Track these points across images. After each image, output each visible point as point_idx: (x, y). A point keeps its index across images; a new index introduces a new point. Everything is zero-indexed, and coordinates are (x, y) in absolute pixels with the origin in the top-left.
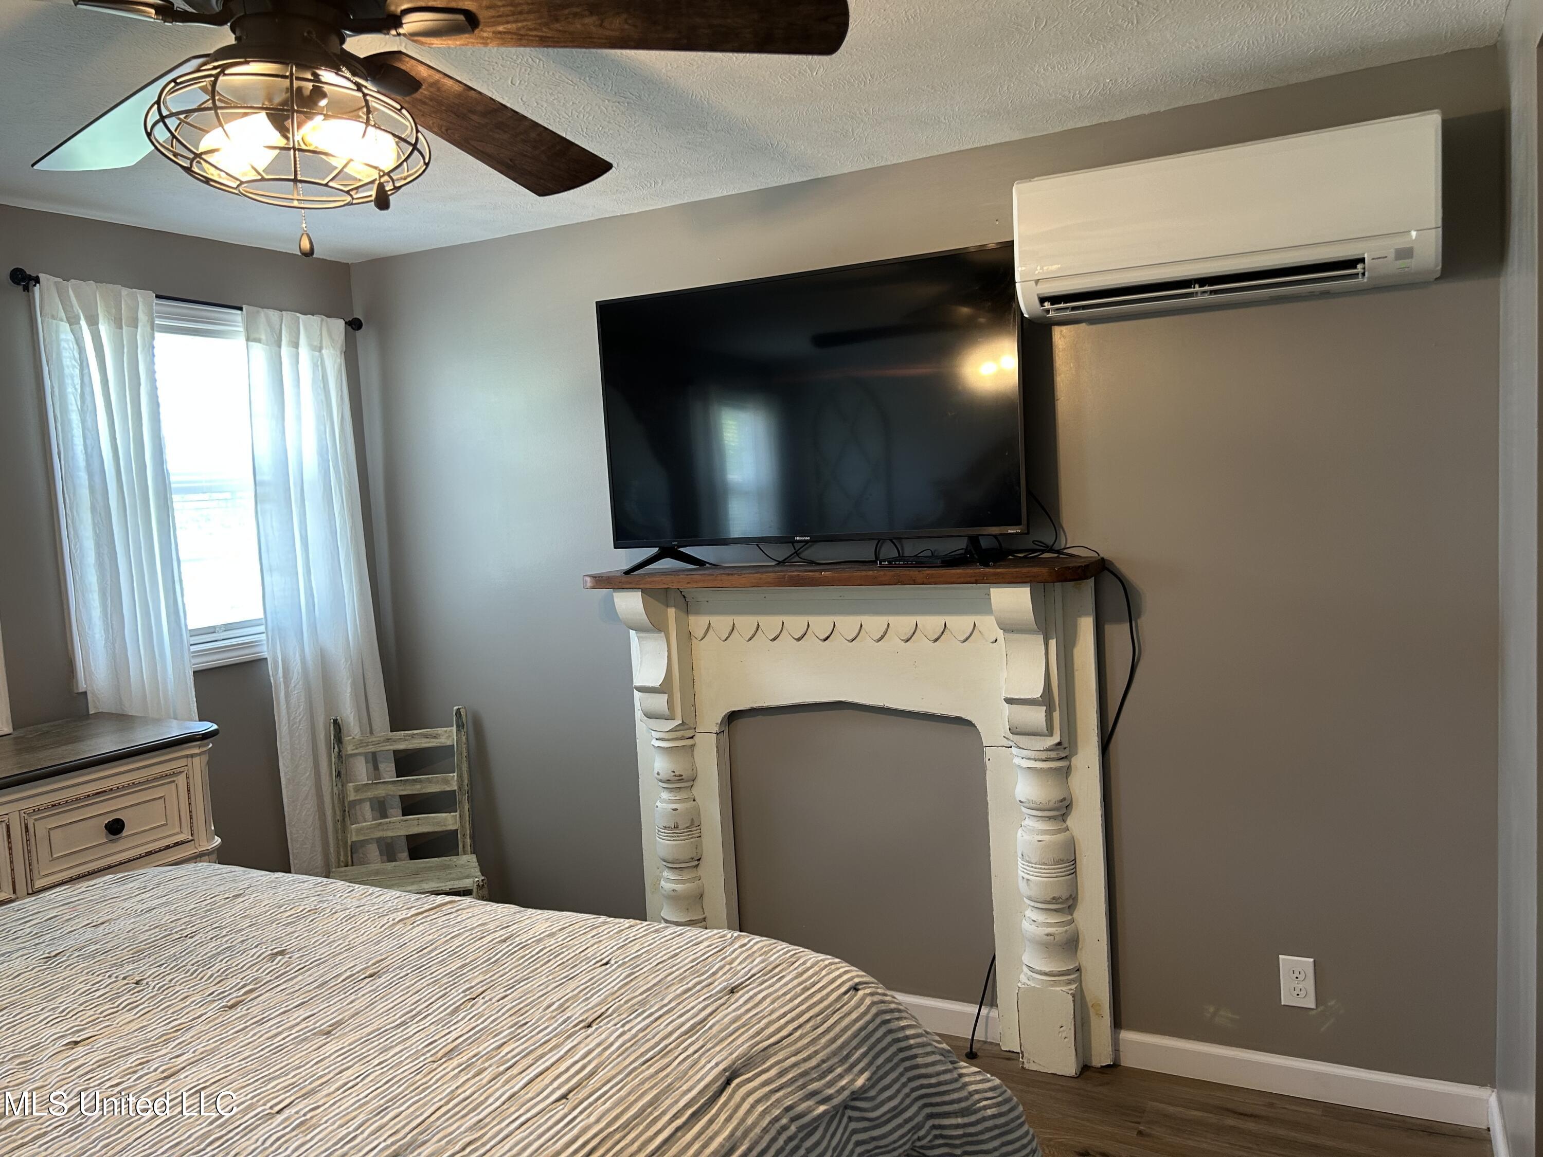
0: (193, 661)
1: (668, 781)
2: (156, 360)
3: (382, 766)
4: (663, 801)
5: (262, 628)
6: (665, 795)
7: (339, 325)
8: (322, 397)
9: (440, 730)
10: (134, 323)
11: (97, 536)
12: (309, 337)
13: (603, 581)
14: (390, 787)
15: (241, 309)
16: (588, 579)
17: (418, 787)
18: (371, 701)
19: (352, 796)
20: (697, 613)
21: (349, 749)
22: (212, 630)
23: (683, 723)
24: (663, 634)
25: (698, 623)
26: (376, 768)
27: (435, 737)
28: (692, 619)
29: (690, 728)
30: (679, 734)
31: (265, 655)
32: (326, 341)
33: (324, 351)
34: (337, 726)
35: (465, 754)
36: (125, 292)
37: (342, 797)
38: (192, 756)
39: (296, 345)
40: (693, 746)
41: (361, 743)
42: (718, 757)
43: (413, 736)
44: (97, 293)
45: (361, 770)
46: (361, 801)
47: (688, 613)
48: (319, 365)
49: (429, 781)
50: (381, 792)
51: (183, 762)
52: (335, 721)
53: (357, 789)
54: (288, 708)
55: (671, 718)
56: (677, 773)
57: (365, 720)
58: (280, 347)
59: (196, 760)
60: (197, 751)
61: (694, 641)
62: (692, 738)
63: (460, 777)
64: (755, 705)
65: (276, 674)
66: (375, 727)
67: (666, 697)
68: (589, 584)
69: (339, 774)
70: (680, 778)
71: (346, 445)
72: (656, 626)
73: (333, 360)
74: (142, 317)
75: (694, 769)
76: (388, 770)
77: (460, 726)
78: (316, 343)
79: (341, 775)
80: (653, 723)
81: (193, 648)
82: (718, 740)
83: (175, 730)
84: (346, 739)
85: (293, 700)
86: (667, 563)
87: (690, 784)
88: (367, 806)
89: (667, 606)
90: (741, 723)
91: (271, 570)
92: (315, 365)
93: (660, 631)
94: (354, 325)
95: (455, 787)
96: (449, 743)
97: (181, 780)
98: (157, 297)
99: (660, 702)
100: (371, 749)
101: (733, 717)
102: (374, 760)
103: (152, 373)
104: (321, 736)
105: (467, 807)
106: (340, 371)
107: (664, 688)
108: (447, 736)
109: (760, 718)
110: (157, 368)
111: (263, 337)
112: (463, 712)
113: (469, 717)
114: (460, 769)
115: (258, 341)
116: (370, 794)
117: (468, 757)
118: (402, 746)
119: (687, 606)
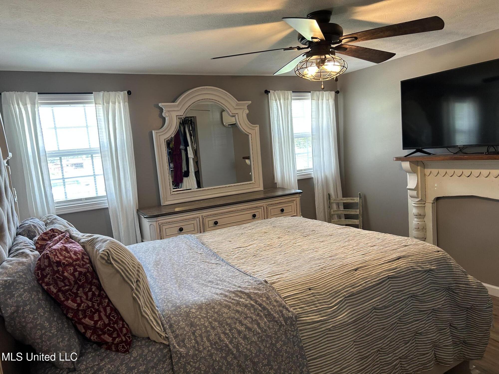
0: (298, 177)
1: (416, 215)
2: (292, 107)
3: (340, 207)
4: (415, 221)
5: (312, 170)
6: (416, 219)
7: (333, 93)
8: (328, 112)
9: (355, 198)
10: (288, 99)
11: (279, 148)
12: (326, 98)
13: (398, 159)
14: (342, 211)
15: (310, 92)
16: (394, 158)
17: (349, 212)
18: (338, 189)
19: (332, 213)
20: (428, 168)
21: (332, 201)
22: (301, 170)
23: (421, 199)
24: (416, 174)
25: (427, 171)
26: (339, 207)
27: (354, 200)
28: (426, 170)
29: (424, 201)
30: (420, 202)
31: (313, 177)
32: (330, 97)
33: (330, 100)
34: (329, 195)
35: (361, 205)
36: (286, 92)
37: (330, 213)
38: (297, 197)
39: (323, 100)
40: (425, 206)
41: (335, 200)
42: (432, 210)
43: (348, 199)
44: (281, 93)
45: (335, 207)
46: (335, 214)
47: (424, 168)
48: (328, 104)
49: (352, 211)
50: (339, 212)
51: (295, 198)
52: (329, 194)
53: (334, 211)
54: (318, 190)
55: (417, 198)
56: (419, 213)
57: (336, 195)
58: (319, 100)
59: (298, 198)
60: (298, 196)
61: (426, 176)
62: (424, 204)
63: (360, 211)
64: (444, 196)
65: (315, 182)
66: (338, 196)
67: (416, 192)
68: (394, 160)
69: (329, 207)
70: (420, 215)
71: (334, 124)
72: (414, 171)
73: (331, 102)
74: (289, 98)
75: (425, 212)
76: (342, 208)
77: (360, 198)
78: (328, 99)
79: (330, 207)
80: (413, 199)
81: (297, 174)
82: (432, 205)
83: (293, 191)
84: (331, 199)
85: (319, 187)
86: (419, 154)
87: (423, 217)
88: (336, 216)
89: (418, 166)
90: (440, 201)
91: (315, 156)
92: (327, 104)
93: (415, 173)
94: (337, 92)
95: (358, 213)
96: (357, 202)
97: (295, 202)
98: (293, 92)
99: (414, 193)
100: (337, 201)
101: (438, 199)
102: (338, 204)
103: (291, 110)
104: (325, 197)
105: (361, 219)
106: (333, 105)
107: (416, 189)
108: (357, 200)
109: (446, 200)
110: (292, 109)
111: (315, 99)
112: (361, 194)
113: (363, 195)
114: (360, 209)
115: (314, 99)
116: (336, 213)
117: (362, 206)
118: (345, 202)
119: (424, 166)
